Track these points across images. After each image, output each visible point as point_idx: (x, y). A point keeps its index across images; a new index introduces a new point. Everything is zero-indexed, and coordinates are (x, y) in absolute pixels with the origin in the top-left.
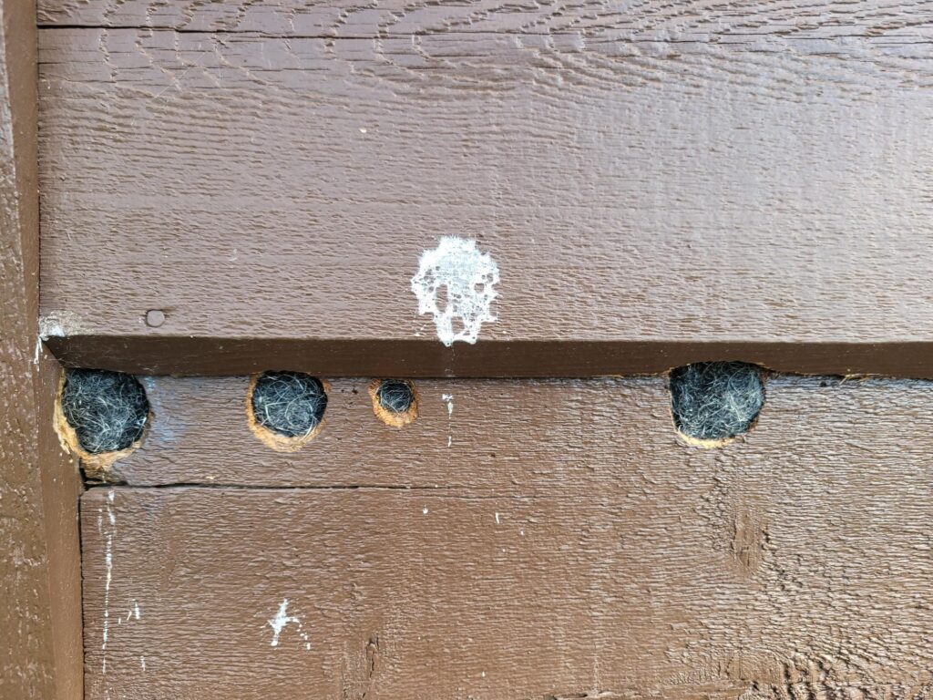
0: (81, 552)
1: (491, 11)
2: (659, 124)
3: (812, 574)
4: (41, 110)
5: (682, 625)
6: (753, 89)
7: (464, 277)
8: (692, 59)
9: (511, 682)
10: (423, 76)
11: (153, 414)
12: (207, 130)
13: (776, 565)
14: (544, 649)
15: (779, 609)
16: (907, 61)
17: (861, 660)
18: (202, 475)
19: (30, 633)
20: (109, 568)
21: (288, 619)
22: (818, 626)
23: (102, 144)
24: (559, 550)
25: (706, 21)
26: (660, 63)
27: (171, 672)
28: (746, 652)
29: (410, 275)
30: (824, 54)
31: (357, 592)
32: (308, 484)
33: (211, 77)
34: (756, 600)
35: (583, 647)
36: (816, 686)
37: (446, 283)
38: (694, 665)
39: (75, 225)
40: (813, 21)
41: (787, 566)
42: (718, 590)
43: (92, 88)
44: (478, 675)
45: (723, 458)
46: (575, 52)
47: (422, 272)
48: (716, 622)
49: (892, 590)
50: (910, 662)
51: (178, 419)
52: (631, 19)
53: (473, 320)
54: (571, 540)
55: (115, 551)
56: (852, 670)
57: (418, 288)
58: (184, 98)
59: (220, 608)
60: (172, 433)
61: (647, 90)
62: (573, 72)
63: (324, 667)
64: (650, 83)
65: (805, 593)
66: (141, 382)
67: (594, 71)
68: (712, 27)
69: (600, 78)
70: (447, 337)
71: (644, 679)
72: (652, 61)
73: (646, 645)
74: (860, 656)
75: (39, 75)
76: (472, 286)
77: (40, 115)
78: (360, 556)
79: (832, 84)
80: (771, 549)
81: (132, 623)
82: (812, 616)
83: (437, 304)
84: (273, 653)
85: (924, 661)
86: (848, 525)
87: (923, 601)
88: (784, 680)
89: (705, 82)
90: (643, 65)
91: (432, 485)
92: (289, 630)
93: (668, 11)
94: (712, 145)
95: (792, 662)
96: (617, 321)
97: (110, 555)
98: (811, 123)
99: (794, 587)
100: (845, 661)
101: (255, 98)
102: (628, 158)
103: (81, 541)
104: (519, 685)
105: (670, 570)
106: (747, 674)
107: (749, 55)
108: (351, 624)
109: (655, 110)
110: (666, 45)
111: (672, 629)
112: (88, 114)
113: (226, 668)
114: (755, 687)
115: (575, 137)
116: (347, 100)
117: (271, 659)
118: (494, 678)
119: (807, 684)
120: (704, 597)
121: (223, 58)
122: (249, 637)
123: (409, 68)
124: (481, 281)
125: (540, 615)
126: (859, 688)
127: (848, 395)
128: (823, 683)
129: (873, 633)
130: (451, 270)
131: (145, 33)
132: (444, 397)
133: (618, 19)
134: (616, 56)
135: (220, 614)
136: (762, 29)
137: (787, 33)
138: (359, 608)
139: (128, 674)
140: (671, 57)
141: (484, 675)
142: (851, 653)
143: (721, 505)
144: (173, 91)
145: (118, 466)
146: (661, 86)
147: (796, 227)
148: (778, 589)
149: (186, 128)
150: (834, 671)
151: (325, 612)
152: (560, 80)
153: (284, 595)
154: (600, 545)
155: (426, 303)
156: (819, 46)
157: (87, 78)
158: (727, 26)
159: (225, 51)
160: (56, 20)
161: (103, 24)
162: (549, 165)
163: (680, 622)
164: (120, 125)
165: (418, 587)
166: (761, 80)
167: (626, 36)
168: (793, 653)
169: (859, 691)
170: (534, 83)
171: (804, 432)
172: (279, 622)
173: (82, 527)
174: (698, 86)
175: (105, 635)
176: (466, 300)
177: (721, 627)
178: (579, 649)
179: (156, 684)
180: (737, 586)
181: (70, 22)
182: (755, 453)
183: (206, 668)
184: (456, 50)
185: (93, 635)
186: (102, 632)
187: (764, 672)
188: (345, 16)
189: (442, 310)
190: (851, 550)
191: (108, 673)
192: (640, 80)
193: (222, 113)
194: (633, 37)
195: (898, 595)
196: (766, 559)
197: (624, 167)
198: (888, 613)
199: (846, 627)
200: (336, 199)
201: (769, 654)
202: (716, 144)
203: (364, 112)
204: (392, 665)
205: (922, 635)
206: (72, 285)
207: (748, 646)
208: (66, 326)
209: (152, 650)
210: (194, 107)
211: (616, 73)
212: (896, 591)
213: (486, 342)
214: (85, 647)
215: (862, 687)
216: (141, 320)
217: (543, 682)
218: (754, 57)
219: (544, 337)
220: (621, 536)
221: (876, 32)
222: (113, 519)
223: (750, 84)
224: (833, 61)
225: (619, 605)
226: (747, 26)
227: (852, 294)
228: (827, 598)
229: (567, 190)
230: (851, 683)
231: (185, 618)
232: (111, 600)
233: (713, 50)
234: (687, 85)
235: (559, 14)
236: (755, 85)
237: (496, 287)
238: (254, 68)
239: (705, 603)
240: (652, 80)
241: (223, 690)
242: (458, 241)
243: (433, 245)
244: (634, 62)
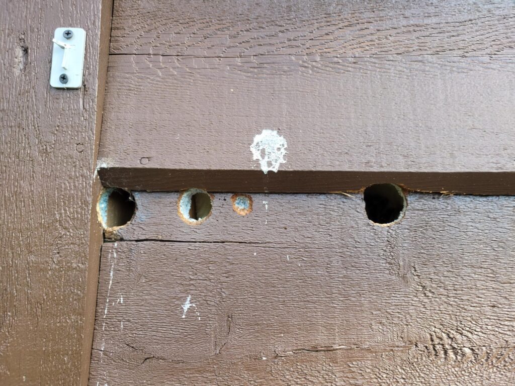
0: (100, 270)
1: (283, 47)
2: (351, 87)
3: (439, 288)
4: (107, 83)
5: (377, 312)
6: (389, 74)
7: (272, 145)
8: (363, 63)
9: (295, 339)
10: (256, 70)
11: (137, 208)
12: (170, 90)
13: (420, 283)
14: (311, 323)
15: (424, 305)
16: (451, 63)
17: (468, 333)
18: (156, 235)
19: (76, 300)
20: (111, 278)
21: (191, 305)
22: (445, 315)
23: (129, 95)
24: (317, 273)
25: (368, 50)
26: (350, 65)
27: (134, 330)
28: (410, 327)
29: (251, 144)
30: (416, 61)
31: (223, 292)
32: (203, 240)
33: (173, 71)
34: (413, 301)
35: (330, 322)
36: (447, 346)
37: (265, 147)
38: (385, 333)
39: (116, 125)
40: (411, 50)
41: (426, 283)
42: (393, 295)
43: (127, 75)
44: (279, 335)
45: (391, 231)
46: (316, 61)
47: (255, 143)
48: (394, 311)
49: (479, 297)
50: (493, 335)
51: (148, 211)
52: (337, 49)
53: (276, 162)
54: (322, 269)
55: (115, 270)
56: (465, 338)
57: (253, 149)
58: (162, 79)
59: (159, 299)
60: (144, 217)
61: (345, 75)
62: (315, 69)
63: (206, 329)
64: (346, 72)
65: (436, 298)
66: (133, 195)
67: (324, 68)
68: (370, 52)
69: (327, 71)
70: (265, 169)
71: (360, 339)
72: (347, 64)
73: (361, 322)
74: (468, 331)
75: (108, 71)
76: (276, 149)
77: (107, 85)
78: (225, 275)
79: (421, 72)
80: (417, 275)
81: (119, 305)
82: (441, 309)
83: (261, 156)
84: (183, 321)
85: (501, 335)
86: (453, 264)
87: (495, 303)
88: (430, 343)
89: (369, 72)
90: (343, 66)
91: (258, 241)
92: (191, 310)
93: (352, 47)
94: (373, 95)
95: (434, 333)
96: (337, 163)
97: (112, 272)
98: (414, 87)
99: (430, 295)
100: (460, 333)
101: (190, 79)
102: (339, 100)
103: (100, 265)
104: (299, 341)
105: (370, 284)
106: (412, 339)
107: (385, 62)
108: (220, 308)
109: (349, 82)
110: (352, 59)
111: (373, 314)
112: (125, 84)
113: (160, 328)
114: (416, 346)
115: (317, 93)
116: (226, 79)
117: (182, 324)
118: (287, 337)
119: (443, 345)
120: (387, 299)
121: (178, 65)
122: (172, 313)
123: (251, 68)
124: (279, 147)
125: (309, 305)
126: (469, 348)
127: (445, 203)
128: (451, 345)
129: (473, 319)
130: (267, 143)
131: (149, 56)
132: (264, 202)
133: (332, 49)
134: (332, 63)
135: (160, 302)
136: (390, 52)
137: (400, 54)
138: (224, 300)
139: (114, 331)
140: (354, 63)
141: (282, 335)
142: (463, 329)
143: (392, 253)
144: (159, 77)
145: (120, 231)
146: (351, 73)
147: (411, 125)
148: (423, 295)
149: (162, 89)
150: (456, 339)
151: (208, 302)
152: (310, 72)
153: (189, 293)
154: (336, 272)
155: (256, 155)
156: (414, 58)
157: (126, 72)
158: (376, 52)
159: (179, 62)
160: (116, 52)
161: (134, 53)
162: (306, 102)
163: (377, 311)
164: (137, 88)
165: (251, 290)
166: (392, 71)
167: (336, 56)
168: (434, 329)
169: (469, 350)
170: (300, 73)
171: (427, 220)
172: (187, 306)
173: (102, 258)
174: (366, 73)
175: (106, 311)
176: (274, 154)
177: (397, 314)
178: (328, 323)
179: (127, 336)
180: (403, 293)
181: (121, 53)
182: (405, 229)
183: (151, 329)
184: (269, 61)
185: (100, 311)
186: (105, 309)
187: (420, 338)
188: (226, 50)
189: (263, 158)
190: (456, 276)
191: (105, 330)
192: (342, 71)
193: (177, 84)
194: (339, 56)
195: (483, 300)
196: (415, 280)
197: (338, 103)
198: (478, 309)
199: (458, 316)
200: (220, 116)
201: (422, 329)
202: (375, 95)
203: (233, 83)
204: (239, 329)
205: (498, 321)
206: (112, 148)
207: (411, 324)
208: (108, 164)
209: (127, 319)
210: (167, 82)
211: (333, 69)
212: (481, 297)
213: (282, 171)
214: (96, 317)
215: (471, 348)
216: (138, 161)
217: (311, 340)
218: (388, 63)
219: (306, 169)
220: (346, 267)
221: (437, 53)
222: (115, 255)
223: (387, 72)
224: (420, 64)
225: (347, 301)
226: (384, 51)
227: (438, 152)
228: (447, 300)
229: (314, 112)
230: (465, 345)
231: (143, 303)
232: (111, 294)
233: (371, 61)
234: (361, 73)
235: (309, 48)
236: (389, 73)
237: (285, 149)
238: (190, 68)
239: (388, 301)
240: (347, 71)
241: (158, 340)
242: (269, 131)
243: (259, 133)
244: (340, 65)
